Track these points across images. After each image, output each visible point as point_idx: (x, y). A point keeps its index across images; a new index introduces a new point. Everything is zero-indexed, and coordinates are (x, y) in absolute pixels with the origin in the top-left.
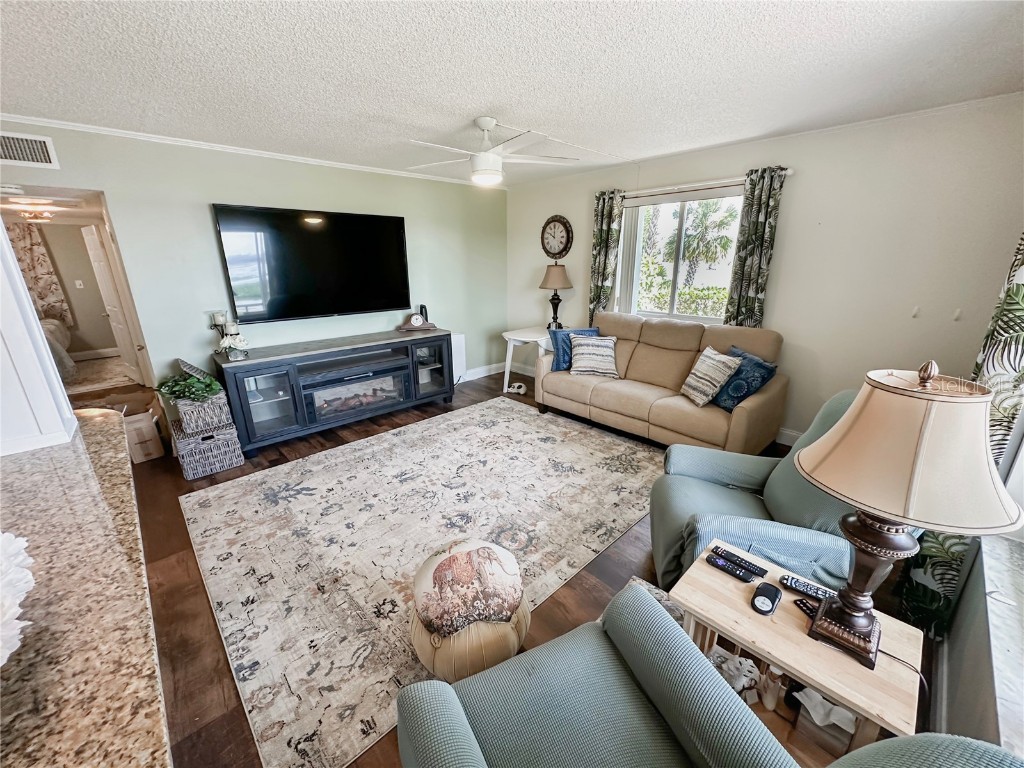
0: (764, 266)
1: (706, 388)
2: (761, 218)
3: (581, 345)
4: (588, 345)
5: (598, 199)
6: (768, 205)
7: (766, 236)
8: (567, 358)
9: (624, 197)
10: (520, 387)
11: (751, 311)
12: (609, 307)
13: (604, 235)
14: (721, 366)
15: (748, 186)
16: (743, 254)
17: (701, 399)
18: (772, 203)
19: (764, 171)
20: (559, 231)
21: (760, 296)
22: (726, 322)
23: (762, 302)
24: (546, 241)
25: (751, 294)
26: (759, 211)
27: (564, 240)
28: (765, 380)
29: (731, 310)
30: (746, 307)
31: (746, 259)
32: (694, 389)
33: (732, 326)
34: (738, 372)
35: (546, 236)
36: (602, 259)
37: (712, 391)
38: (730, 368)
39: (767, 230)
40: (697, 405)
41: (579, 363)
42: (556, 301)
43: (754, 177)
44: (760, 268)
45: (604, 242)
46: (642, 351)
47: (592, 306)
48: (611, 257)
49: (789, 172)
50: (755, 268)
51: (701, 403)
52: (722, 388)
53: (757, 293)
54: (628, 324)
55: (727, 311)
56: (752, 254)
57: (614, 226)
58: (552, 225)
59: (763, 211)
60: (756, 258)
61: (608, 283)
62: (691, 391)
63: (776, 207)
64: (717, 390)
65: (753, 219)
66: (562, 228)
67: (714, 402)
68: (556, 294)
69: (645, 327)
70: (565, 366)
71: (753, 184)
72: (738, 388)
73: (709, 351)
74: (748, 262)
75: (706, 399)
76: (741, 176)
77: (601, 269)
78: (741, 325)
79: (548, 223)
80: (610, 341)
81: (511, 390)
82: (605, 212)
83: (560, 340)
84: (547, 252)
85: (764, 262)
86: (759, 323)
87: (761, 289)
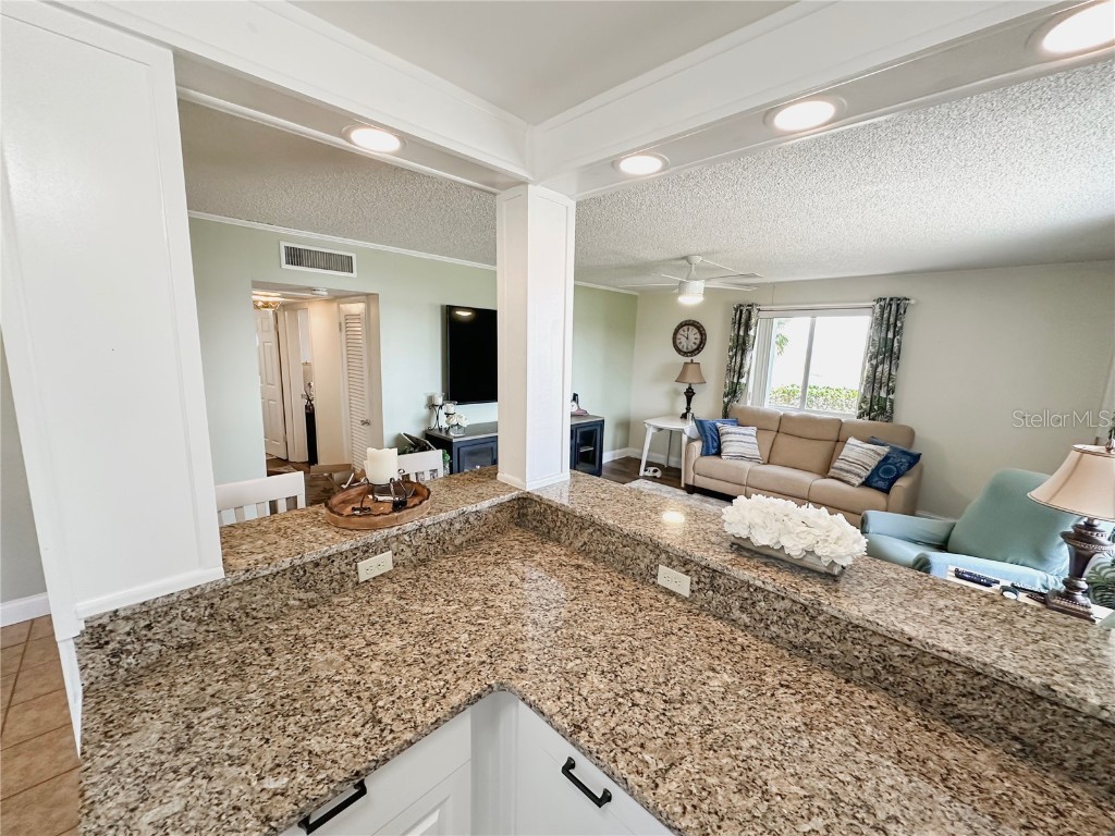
0: (893, 373)
1: (859, 471)
2: (890, 335)
3: (728, 433)
4: (735, 433)
5: (736, 310)
6: (895, 325)
7: (895, 349)
8: (715, 444)
9: (759, 310)
10: (655, 471)
11: (883, 410)
12: (742, 401)
13: (741, 340)
14: (872, 453)
15: (878, 310)
16: (874, 362)
17: (857, 481)
18: (899, 324)
19: (891, 299)
20: (694, 335)
21: (891, 396)
22: (859, 417)
23: (892, 401)
24: (678, 341)
25: (883, 394)
26: (888, 331)
27: (698, 342)
28: (911, 465)
29: (864, 407)
30: (878, 405)
31: (877, 366)
32: (848, 472)
33: (865, 421)
34: (886, 458)
35: (679, 336)
36: (739, 359)
37: (865, 474)
38: (879, 454)
39: (896, 344)
40: (853, 485)
41: (728, 449)
42: (690, 394)
43: (882, 303)
44: (890, 374)
45: (740, 346)
46: (782, 439)
47: (726, 400)
48: (748, 358)
49: (912, 302)
50: (886, 374)
51: (857, 483)
52: (873, 471)
53: (888, 394)
54: (767, 417)
55: (860, 408)
56: (883, 362)
57: (751, 333)
58: (685, 328)
59: (892, 330)
60: (886, 367)
61: (743, 381)
62: (845, 474)
63: (901, 328)
64: (869, 473)
65: (883, 335)
66: (696, 331)
67: (867, 483)
68: (690, 388)
69: (782, 419)
70: (714, 451)
71: (883, 309)
72: (888, 471)
73: (851, 440)
74: (880, 369)
75: (861, 481)
76: (869, 301)
77: (737, 369)
78: (874, 419)
79: (681, 326)
80: (752, 430)
81: (647, 474)
82: (742, 319)
83: (707, 429)
84: (679, 351)
85: (893, 368)
86: (890, 419)
87: (891, 391)
